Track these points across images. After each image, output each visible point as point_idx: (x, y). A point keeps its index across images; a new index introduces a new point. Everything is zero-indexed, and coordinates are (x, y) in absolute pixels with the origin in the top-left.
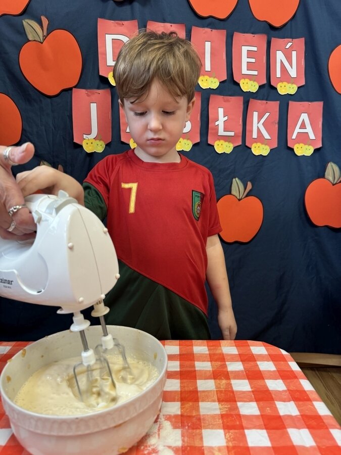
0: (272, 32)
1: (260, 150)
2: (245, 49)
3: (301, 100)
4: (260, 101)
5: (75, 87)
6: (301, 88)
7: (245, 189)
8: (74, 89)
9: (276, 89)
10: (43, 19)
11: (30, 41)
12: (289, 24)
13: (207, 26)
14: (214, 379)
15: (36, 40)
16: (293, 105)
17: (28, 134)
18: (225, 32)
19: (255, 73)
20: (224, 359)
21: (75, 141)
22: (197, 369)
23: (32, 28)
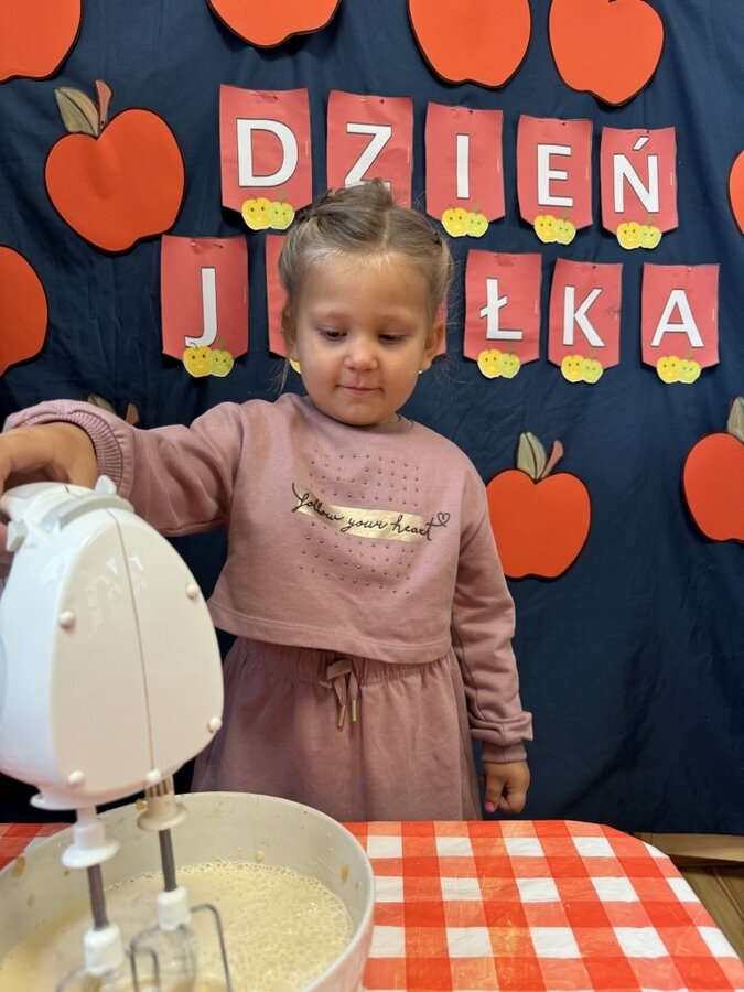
0: (604, 115)
1: (581, 370)
2: (544, 152)
3: (671, 261)
4: (579, 264)
5: (169, 232)
6: (669, 236)
7: (549, 456)
8: (164, 236)
9: (614, 237)
10: (102, 87)
11: (71, 133)
12: (640, 99)
13: (461, 103)
14: (489, 926)
15: (84, 131)
16: (652, 272)
17: (62, 337)
18: (500, 113)
19: (568, 202)
20: (511, 870)
21: (166, 351)
22: (446, 897)
23: (76, 107)
